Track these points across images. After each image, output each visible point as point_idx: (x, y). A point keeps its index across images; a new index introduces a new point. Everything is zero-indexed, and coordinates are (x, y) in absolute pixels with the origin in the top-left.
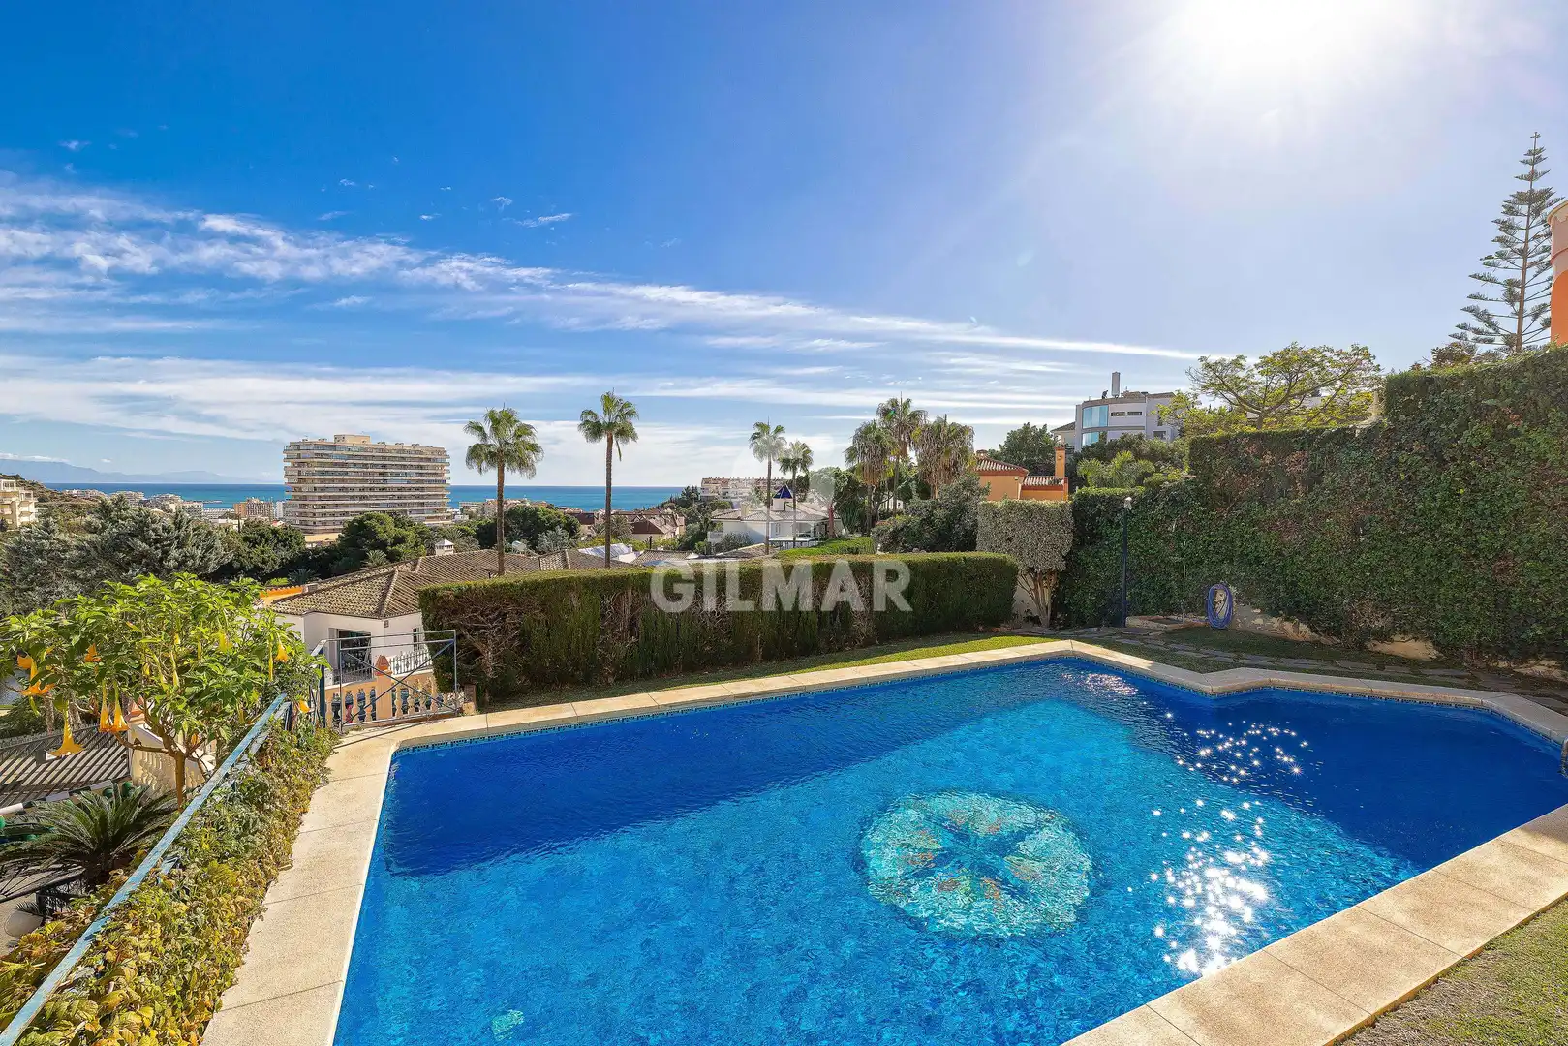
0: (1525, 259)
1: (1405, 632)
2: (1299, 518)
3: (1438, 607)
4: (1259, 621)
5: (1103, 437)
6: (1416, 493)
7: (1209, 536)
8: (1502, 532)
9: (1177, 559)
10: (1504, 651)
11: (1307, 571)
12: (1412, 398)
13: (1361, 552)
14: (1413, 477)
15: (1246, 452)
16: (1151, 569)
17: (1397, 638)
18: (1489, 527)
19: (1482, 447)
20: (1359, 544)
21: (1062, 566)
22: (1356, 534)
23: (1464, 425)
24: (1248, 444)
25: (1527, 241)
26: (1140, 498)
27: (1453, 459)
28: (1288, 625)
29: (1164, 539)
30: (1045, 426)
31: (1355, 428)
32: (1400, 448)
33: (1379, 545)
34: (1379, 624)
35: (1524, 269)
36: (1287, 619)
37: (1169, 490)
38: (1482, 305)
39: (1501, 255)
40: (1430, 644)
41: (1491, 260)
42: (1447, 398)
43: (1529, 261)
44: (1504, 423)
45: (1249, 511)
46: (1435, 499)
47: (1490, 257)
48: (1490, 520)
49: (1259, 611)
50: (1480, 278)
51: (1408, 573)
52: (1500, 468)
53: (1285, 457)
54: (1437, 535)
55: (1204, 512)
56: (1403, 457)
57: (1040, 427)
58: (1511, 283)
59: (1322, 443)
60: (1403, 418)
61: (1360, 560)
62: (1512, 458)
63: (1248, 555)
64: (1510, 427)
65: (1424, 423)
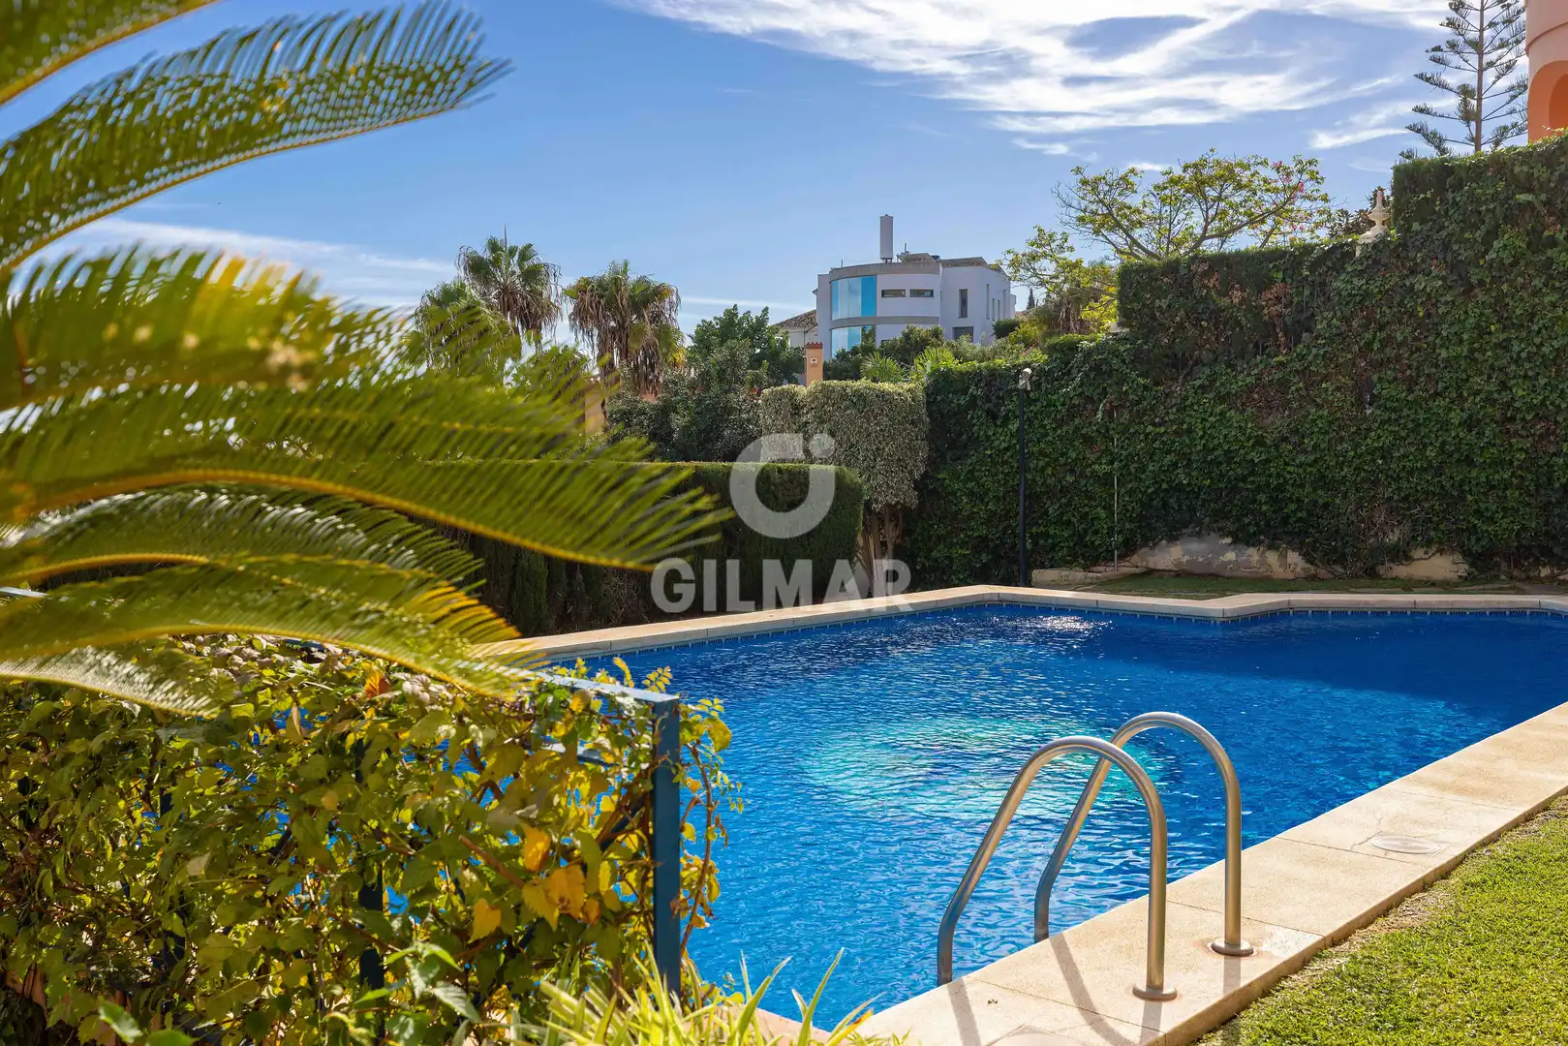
0: (1481, 55)
1: (1429, 543)
2: (1283, 385)
3: (1470, 498)
4: (1231, 556)
5: (868, 336)
6: (1438, 334)
7: (1154, 425)
8: (1542, 381)
9: (1102, 468)
10: (1547, 552)
11: (1300, 466)
12: (1429, 195)
13: (1369, 430)
14: (1433, 311)
15: (1205, 286)
16: (1064, 491)
17: (1418, 553)
18: (1526, 377)
19: (1515, 263)
20: (1365, 419)
21: (912, 499)
22: (1360, 403)
23: (1493, 233)
24: (1206, 274)
25: (1482, 30)
26: (1042, 370)
27: (1481, 283)
28: (1272, 557)
29: (1084, 436)
30: (766, 310)
31: (1354, 242)
32: (1413, 272)
33: (1393, 416)
34: (1393, 537)
35: (1481, 71)
36: (1271, 547)
37: (1089, 353)
38: (1432, 124)
39: (1453, 46)
40: (1458, 557)
41: (1439, 54)
42: (1471, 193)
43: (1486, 59)
44: (1539, 228)
45: (1213, 379)
46: (1461, 341)
47: (1438, 49)
48: (1527, 365)
49: (1228, 540)
50: (1428, 80)
51: (1430, 453)
52: (1536, 292)
53: (1260, 292)
54: (1465, 394)
55: (1145, 387)
56: (1420, 283)
57: (756, 314)
58: (1465, 91)
59: (1313, 268)
60: (1416, 226)
61: (1369, 441)
62: (1551, 277)
63: (1214, 449)
64: (1546, 233)
65: (1444, 233)
